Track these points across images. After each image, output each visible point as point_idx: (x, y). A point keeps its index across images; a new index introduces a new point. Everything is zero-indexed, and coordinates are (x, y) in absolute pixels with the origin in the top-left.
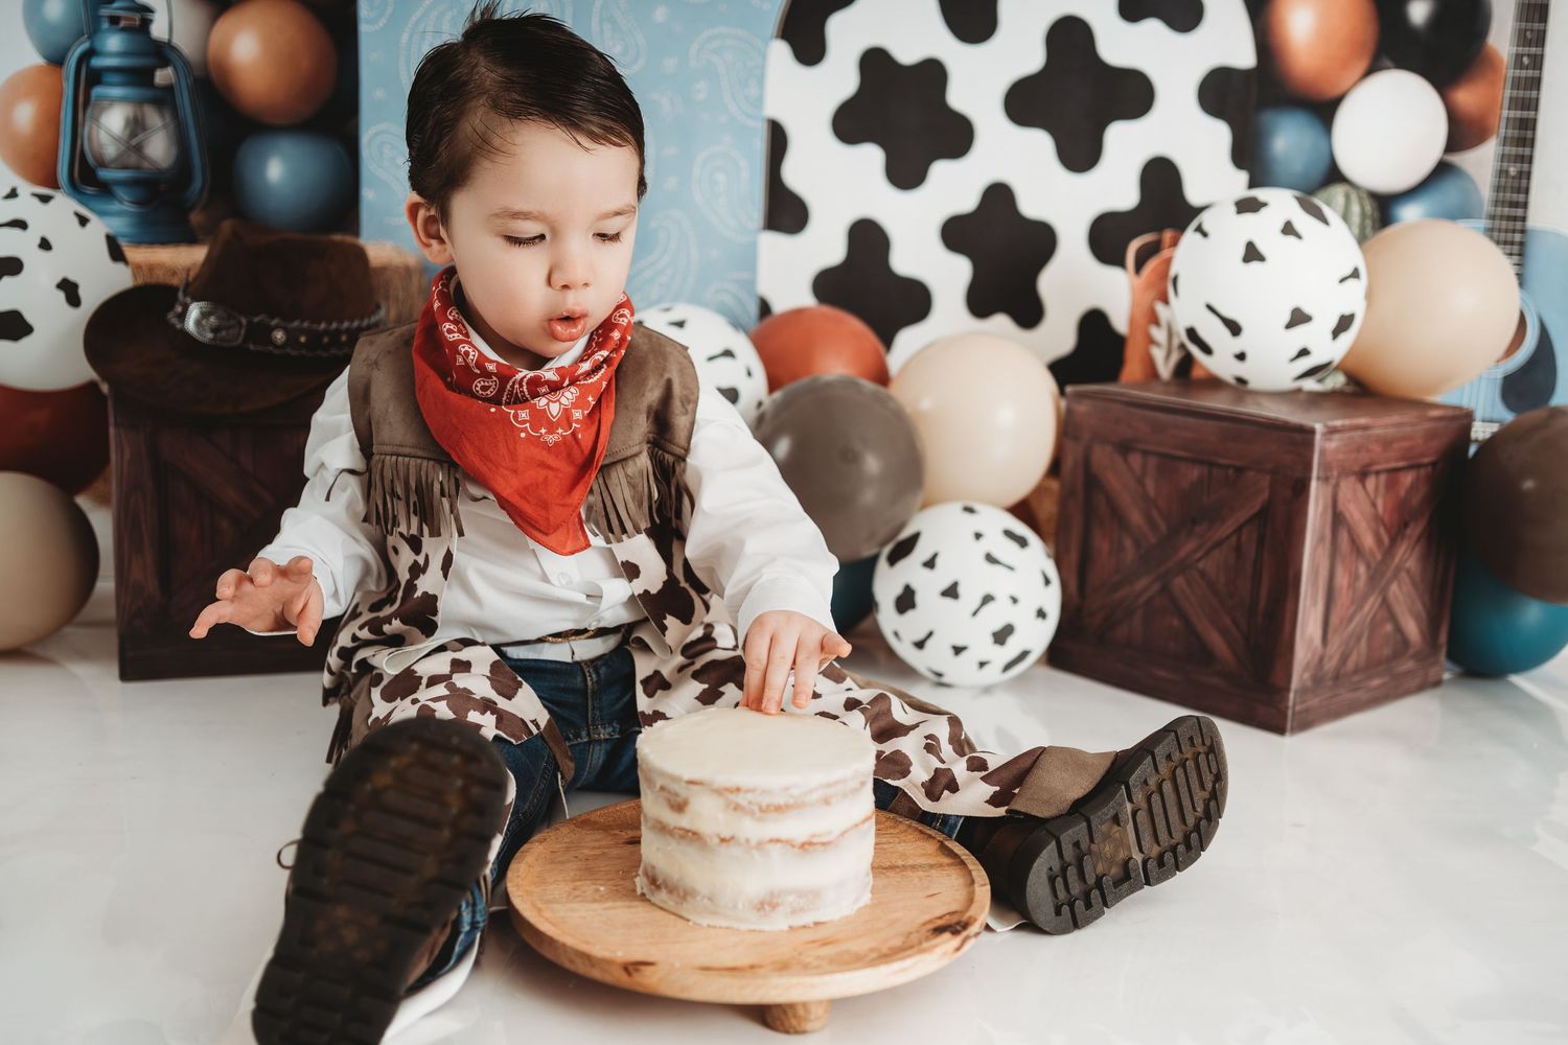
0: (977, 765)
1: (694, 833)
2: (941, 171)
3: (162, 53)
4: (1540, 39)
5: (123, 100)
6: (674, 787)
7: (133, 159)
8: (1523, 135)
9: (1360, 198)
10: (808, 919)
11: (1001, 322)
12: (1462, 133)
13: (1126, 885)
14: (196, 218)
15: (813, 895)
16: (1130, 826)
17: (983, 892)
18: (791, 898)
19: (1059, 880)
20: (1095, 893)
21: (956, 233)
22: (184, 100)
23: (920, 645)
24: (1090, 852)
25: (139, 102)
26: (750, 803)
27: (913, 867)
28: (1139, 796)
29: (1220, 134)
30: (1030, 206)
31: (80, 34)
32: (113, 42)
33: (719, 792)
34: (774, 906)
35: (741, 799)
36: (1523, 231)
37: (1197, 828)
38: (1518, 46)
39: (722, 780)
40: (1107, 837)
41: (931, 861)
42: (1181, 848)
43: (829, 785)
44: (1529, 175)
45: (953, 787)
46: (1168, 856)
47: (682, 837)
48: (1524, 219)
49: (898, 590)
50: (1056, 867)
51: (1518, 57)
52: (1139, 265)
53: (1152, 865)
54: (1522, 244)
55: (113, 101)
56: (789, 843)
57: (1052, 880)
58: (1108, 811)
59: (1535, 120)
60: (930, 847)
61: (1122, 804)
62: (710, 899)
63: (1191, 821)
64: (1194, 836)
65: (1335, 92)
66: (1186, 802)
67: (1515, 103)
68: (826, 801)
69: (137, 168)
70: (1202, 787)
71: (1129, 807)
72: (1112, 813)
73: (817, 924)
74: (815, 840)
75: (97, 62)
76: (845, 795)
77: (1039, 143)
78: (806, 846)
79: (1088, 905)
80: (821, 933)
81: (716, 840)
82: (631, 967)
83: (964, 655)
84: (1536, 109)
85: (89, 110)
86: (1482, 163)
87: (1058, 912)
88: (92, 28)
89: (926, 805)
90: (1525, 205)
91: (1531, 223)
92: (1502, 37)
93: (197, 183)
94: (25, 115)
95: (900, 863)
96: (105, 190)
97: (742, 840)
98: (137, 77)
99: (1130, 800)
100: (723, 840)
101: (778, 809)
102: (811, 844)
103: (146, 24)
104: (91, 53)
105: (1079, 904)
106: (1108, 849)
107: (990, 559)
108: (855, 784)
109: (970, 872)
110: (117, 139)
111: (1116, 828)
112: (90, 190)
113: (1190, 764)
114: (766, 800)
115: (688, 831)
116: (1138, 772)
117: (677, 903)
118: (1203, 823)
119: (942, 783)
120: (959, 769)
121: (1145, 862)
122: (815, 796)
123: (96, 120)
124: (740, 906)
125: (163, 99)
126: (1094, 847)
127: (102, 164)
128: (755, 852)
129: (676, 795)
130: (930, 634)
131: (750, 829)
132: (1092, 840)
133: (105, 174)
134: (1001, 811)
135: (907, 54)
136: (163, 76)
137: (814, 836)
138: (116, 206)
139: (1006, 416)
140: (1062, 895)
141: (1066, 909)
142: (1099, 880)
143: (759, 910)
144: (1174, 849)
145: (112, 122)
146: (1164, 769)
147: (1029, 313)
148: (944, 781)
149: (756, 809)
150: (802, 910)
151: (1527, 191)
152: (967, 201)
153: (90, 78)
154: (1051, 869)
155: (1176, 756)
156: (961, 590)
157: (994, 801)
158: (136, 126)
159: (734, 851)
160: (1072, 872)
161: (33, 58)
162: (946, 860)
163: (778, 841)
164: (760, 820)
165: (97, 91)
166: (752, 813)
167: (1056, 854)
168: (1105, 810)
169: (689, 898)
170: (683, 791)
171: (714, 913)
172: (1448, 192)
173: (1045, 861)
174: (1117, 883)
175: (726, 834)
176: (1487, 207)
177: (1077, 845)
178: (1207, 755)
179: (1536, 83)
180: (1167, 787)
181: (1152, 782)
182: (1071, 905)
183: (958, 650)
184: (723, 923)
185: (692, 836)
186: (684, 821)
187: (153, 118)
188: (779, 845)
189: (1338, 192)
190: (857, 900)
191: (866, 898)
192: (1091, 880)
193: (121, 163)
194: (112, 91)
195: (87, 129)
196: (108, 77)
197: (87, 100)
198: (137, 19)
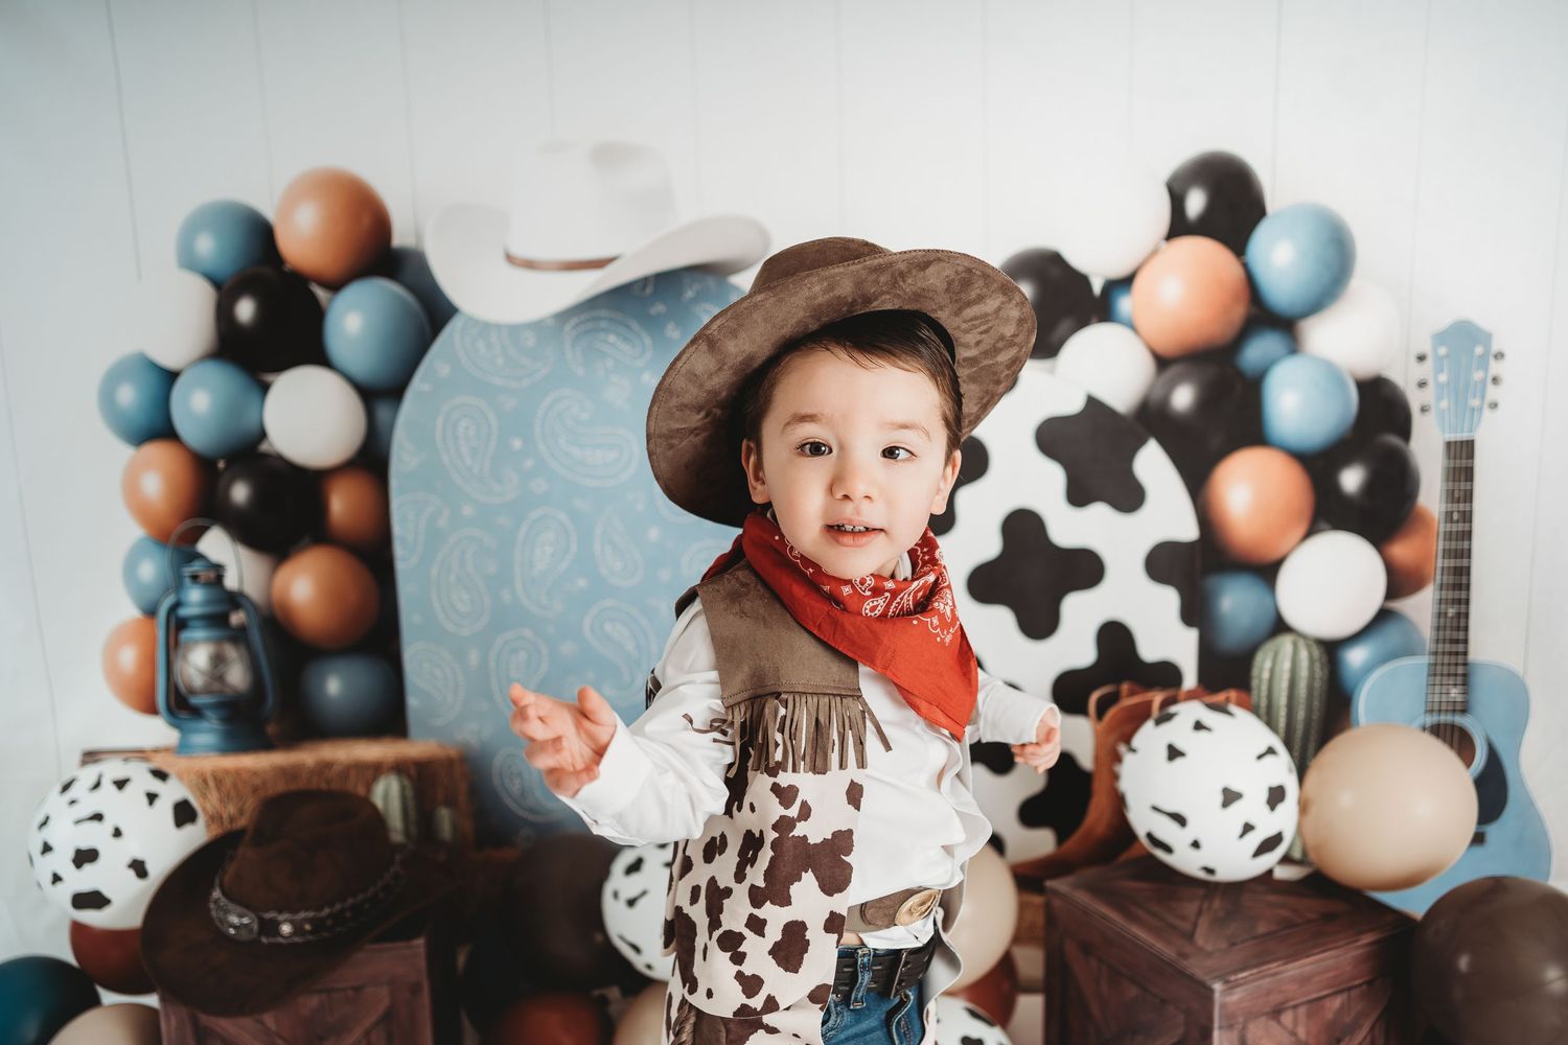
3: (235, 600)
4: (1468, 497)
5: (207, 640)
7: (216, 686)
8: (1459, 581)
9: (1309, 647)
12: (1400, 583)
14: (271, 730)
22: (256, 636)
25: (218, 641)
29: (1168, 599)
31: (166, 591)
32: (195, 598)
36: (1465, 664)
38: (1447, 502)
44: (1467, 615)
48: (1465, 653)
51: (1449, 516)
52: (1100, 714)
54: (1465, 675)
55: (196, 642)
59: (1469, 568)
65: (1275, 555)
67: (1447, 553)
69: (221, 692)
75: (183, 612)
77: (1001, 618)
84: (1469, 557)
85: (181, 652)
86: (1421, 607)
88: (177, 585)
90: (1466, 641)
91: (1473, 656)
92: (1431, 497)
93: (271, 701)
94: (129, 658)
96: (196, 713)
98: (216, 621)
103: (219, 579)
104: (177, 605)
110: (202, 673)
112: (183, 715)
123: (185, 657)
125: (239, 636)
127: (192, 692)
133: (195, 701)
136: (237, 618)
138: (205, 725)
145: (197, 659)
147: (1002, 762)
151: (1466, 629)
153: (177, 625)
158: (218, 660)
161: (131, 612)
165: (185, 635)
172: (1391, 635)
176: (1429, 644)
179: (1467, 535)
187: (231, 652)
189: (1285, 643)
193: (207, 691)
194: (197, 633)
195: (178, 666)
196: (192, 623)
197: (177, 643)
198: (212, 575)
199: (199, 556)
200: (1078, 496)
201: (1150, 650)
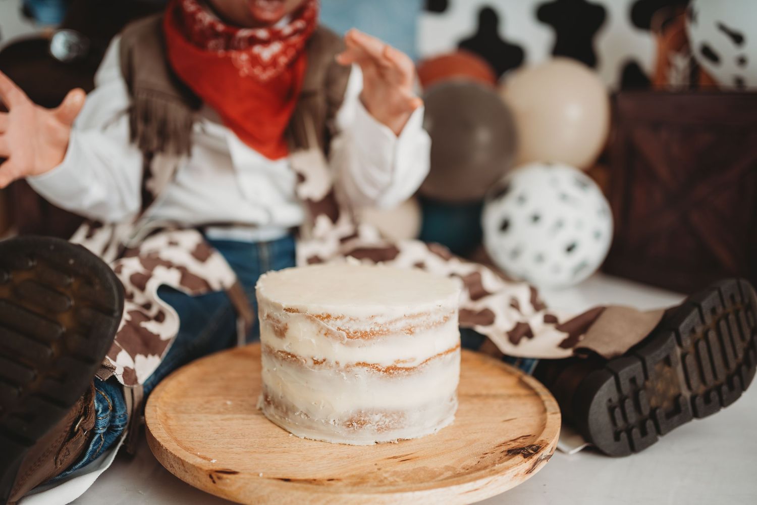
0: (550, 319)
1: (293, 356)
6: (276, 314)
10: (393, 436)
13: (676, 418)
15: (397, 416)
16: (679, 368)
17: (555, 419)
18: (377, 418)
19: (618, 411)
20: (650, 424)
24: (644, 387)
26: (339, 329)
27: (495, 396)
28: (687, 342)
33: (312, 318)
34: (362, 424)
35: (331, 325)
37: (738, 372)
39: (315, 308)
40: (659, 376)
41: (511, 392)
42: (725, 388)
43: (413, 316)
45: (529, 334)
46: (714, 395)
47: (284, 359)
49: (500, 220)
50: (615, 398)
53: (699, 401)
56: (375, 367)
57: (611, 410)
58: (661, 353)
60: (510, 381)
61: (672, 348)
62: (306, 414)
63: (733, 365)
64: (736, 379)
66: (729, 350)
68: (411, 331)
70: (742, 337)
71: (678, 351)
72: (663, 355)
73: (400, 440)
74: (399, 365)
76: (429, 327)
78: (391, 370)
79: (644, 433)
80: (403, 450)
81: (310, 363)
82: (217, 475)
87: (617, 437)
89: (507, 348)
95: (484, 392)
97: (333, 363)
99: (680, 344)
100: (316, 362)
101: (365, 335)
102: (395, 368)
105: (636, 432)
106: (660, 386)
108: (438, 318)
109: (543, 403)
111: (667, 369)
113: (731, 317)
114: (353, 327)
115: (289, 354)
116: (687, 321)
117: (281, 417)
118: (744, 368)
119: (521, 332)
120: (536, 321)
121: (693, 398)
122: (400, 325)
124: (332, 422)
126: (648, 384)
128: (343, 374)
129: (278, 321)
131: (339, 353)
132: (646, 378)
134: (568, 353)
137: (398, 361)
140: (620, 423)
141: (624, 435)
142: (653, 411)
143: (348, 426)
144: (718, 388)
146: (709, 320)
148: (522, 330)
149: (344, 334)
150: (388, 428)
154: (610, 400)
155: (720, 310)
157: (564, 345)
159: (326, 372)
160: (629, 404)
162: (523, 391)
163: (365, 364)
164: (348, 344)
166: (341, 339)
167: (614, 389)
168: (658, 352)
169: (290, 413)
170: (283, 317)
171: (310, 427)
173: (605, 393)
174: (669, 415)
175: (319, 357)
177: (633, 380)
178: (746, 312)
180: (712, 335)
181: (699, 330)
182: (629, 431)
183: (540, 259)
184: (318, 438)
185: (291, 358)
186: (284, 345)
188: (366, 368)
190: (441, 422)
191: (450, 420)
192: (646, 412)
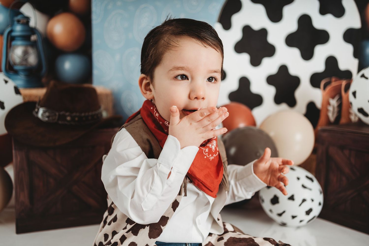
2: (266, 61)
3: (33, 31)
5: (22, 45)
7: (24, 63)
11: (284, 106)
14: (44, 80)
21: (271, 80)
22: (40, 45)
23: (280, 215)
25: (26, 46)
29: (349, 48)
30: (293, 71)
31: (7, 26)
32: (18, 28)
49: (272, 196)
52: (325, 87)
55: (18, 46)
69: (26, 65)
75: (14, 34)
77: (295, 52)
83: (295, 219)
85: (11, 49)
88: (12, 23)
93: (44, 69)
96: (16, 72)
98: (26, 38)
103: (28, 22)
104: (11, 31)
107: (304, 187)
110: (19, 57)
112: (11, 73)
123: (13, 51)
125: (34, 45)
127: (15, 64)
130: (284, 212)
133: (17, 68)
135: (256, 27)
136: (33, 38)
138: (19, 77)
139: (298, 137)
145: (18, 52)
147: (292, 103)
152: (274, 70)
153: (11, 39)
156: (295, 197)
158: (25, 53)
165: (14, 43)
183: (294, 217)
187: (31, 51)
193: (21, 64)
194: (18, 42)
195: (10, 54)
196: (17, 38)
197: (10, 46)
198: (25, 21)
199: (21, 14)
200: (323, 11)
201: (343, 66)
